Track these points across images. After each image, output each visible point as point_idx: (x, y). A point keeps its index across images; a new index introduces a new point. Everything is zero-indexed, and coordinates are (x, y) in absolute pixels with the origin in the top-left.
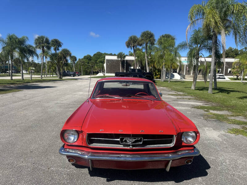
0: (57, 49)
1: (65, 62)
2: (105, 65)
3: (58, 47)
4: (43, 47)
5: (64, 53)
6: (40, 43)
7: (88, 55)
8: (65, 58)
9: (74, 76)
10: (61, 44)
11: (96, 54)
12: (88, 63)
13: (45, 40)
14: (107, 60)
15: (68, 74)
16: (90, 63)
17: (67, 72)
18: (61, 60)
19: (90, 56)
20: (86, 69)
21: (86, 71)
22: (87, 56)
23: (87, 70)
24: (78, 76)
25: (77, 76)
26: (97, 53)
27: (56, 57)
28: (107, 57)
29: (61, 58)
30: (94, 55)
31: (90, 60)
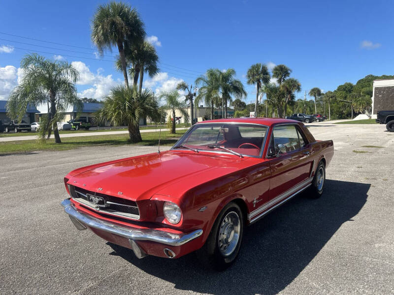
0: (282, 80)
1: (289, 99)
2: (373, 99)
3: (285, 77)
4: (258, 81)
5: (288, 86)
6: (253, 76)
7: (346, 83)
8: (290, 92)
9: (310, 122)
10: (289, 72)
11: (362, 80)
12: (345, 98)
13: (261, 69)
14: (376, 88)
15: (300, 118)
16: (348, 96)
17: (300, 115)
18: (283, 98)
19: (350, 85)
20: (340, 108)
21: (340, 112)
22: (344, 85)
23: (341, 110)
24: (320, 121)
25: (318, 121)
26: (366, 77)
27: (276, 92)
28: (377, 84)
29: (283, 94)
30: (359, 82)
31: (350, 91)
